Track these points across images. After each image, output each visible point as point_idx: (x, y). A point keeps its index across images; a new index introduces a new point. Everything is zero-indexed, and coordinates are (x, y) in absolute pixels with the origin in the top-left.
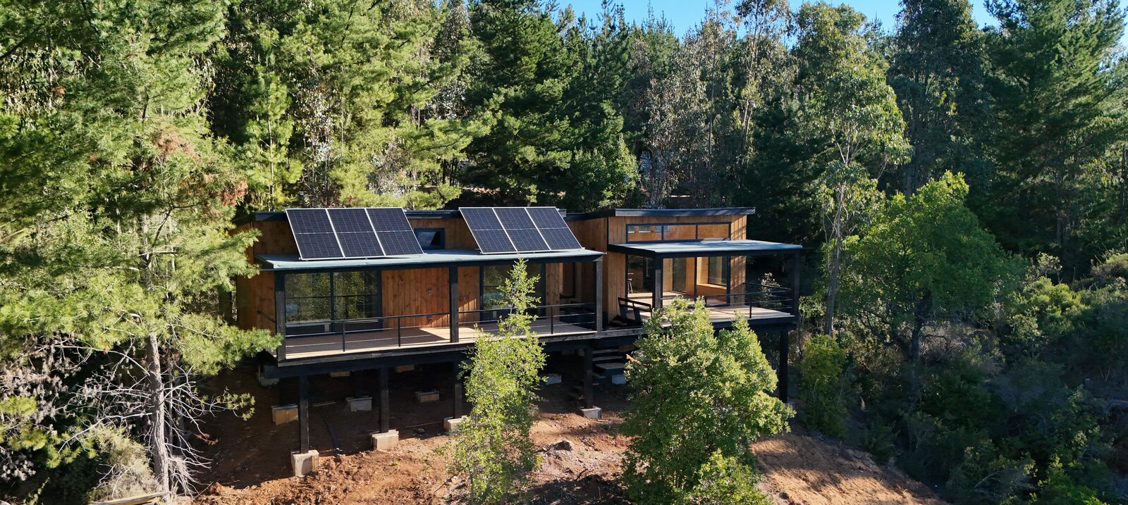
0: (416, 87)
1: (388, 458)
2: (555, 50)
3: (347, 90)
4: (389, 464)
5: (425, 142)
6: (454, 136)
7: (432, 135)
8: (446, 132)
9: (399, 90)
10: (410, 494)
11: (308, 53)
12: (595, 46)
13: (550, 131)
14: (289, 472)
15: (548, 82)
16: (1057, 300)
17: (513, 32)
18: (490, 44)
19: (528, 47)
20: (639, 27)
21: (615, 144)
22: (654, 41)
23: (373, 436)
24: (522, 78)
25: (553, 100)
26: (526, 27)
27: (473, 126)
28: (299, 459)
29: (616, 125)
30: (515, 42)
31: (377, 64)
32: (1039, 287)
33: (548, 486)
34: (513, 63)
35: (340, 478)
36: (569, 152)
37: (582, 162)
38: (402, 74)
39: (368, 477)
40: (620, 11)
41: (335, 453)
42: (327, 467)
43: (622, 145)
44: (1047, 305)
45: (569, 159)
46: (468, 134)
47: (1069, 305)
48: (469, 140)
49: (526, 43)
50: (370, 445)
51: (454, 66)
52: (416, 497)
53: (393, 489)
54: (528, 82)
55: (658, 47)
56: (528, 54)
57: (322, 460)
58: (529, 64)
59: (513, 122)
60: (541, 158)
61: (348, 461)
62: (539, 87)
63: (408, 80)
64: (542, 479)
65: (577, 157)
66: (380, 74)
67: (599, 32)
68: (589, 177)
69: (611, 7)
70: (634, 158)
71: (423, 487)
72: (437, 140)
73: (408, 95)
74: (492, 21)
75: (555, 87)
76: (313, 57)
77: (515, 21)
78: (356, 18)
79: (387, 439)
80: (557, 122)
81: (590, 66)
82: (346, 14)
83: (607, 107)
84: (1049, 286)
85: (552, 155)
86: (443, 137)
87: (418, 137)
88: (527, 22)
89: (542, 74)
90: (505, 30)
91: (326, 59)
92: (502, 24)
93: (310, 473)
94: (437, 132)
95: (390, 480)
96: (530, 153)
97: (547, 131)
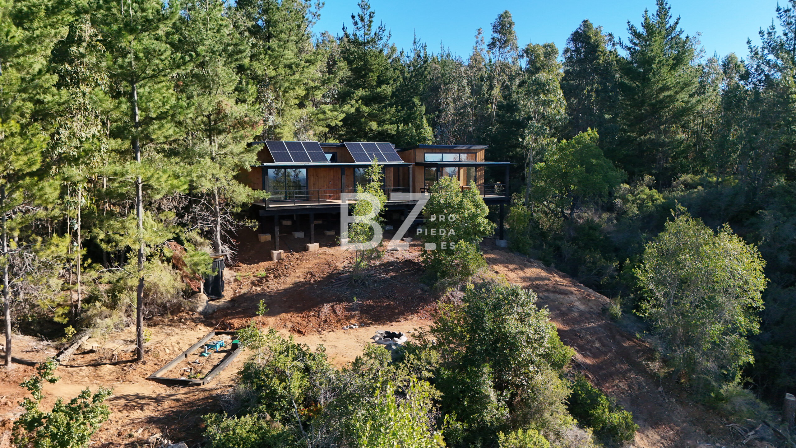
0: (317, 88)
1: (315, 254)
2: (387, 69)
3: (282, 89)
4: (315, 255)
5: (321, 116)
6: (336, 113)
7: (324, 113)
8: (332, 111)
9: (307, 89)
10: (327, 266)
11: (265, 70)
12: (409, 67)
13: (385, 114)
14: (271, 259)
15: (384, 87)
16: (651, 197)
17: (364, 60)
18: (351, 66)
19: (372, 67)
20: (435, 56)
21: (421, 122)
22: (444, 64)
23: (308, 245)
24: (369, 84)
25: (386, 98)
26: (371, 57)
27: (346, 108)
28: (275, 253)
29: (421, 111)
30: (365, 65)
31: (297, 76)
32: (642, 191)
33: (388, 263)
34: (364, 76)
35: (295, 261)
36: (396, 125)
37: (403, 130)
38: (310, 81)
39: (306, 260)
40: (424, 47)
41: (290, 252)
42: (288, 256)
43: (425, 121)
44: (645, 200)
45: (395, 129)
46: (343, 112)
47: (656, 200)
48: (343, 115)
49: (372, 65)
50: (306, 249)
51: (336, 77)
52: (330, 267)
53: (319, 264)
54: (372, 87)
55: (446, 68)
56: (372, 71)
57: (285, 254)
58: (373, 77)
59: (365, 108)
60: (380, 129)
61: (296, 255)
62: (379, 90)
63: (312, 84)
64: (385, 261)
65: (400, 128)
66: (298, 81)
67: (412, 59)
68: (406, 139)
69: (418, 45)
70: (431, 129)
71: (332, 263)
72: (327, 115)
73: (311, 92)
74: (352, 53)
75: (387, 89)
76: (267, 72)
77: (365, 53)
78: (286, 52)
79: (314, 247)
80: (389, 109)
81: (406, 78)
82: (281, 50)
83: (416, 100)
84: (647, 191)
85: (386, 127)
86: (331, 114)
87: (318, 114)
88: (372, 54)
89: (380, 83)
90: (360, 58)
91: (273, 73)
92: (358, 55)
93: (280, 259)
94: (327, 111)
95: (317, 261)
96: (374, 125)
97: (383, 114)
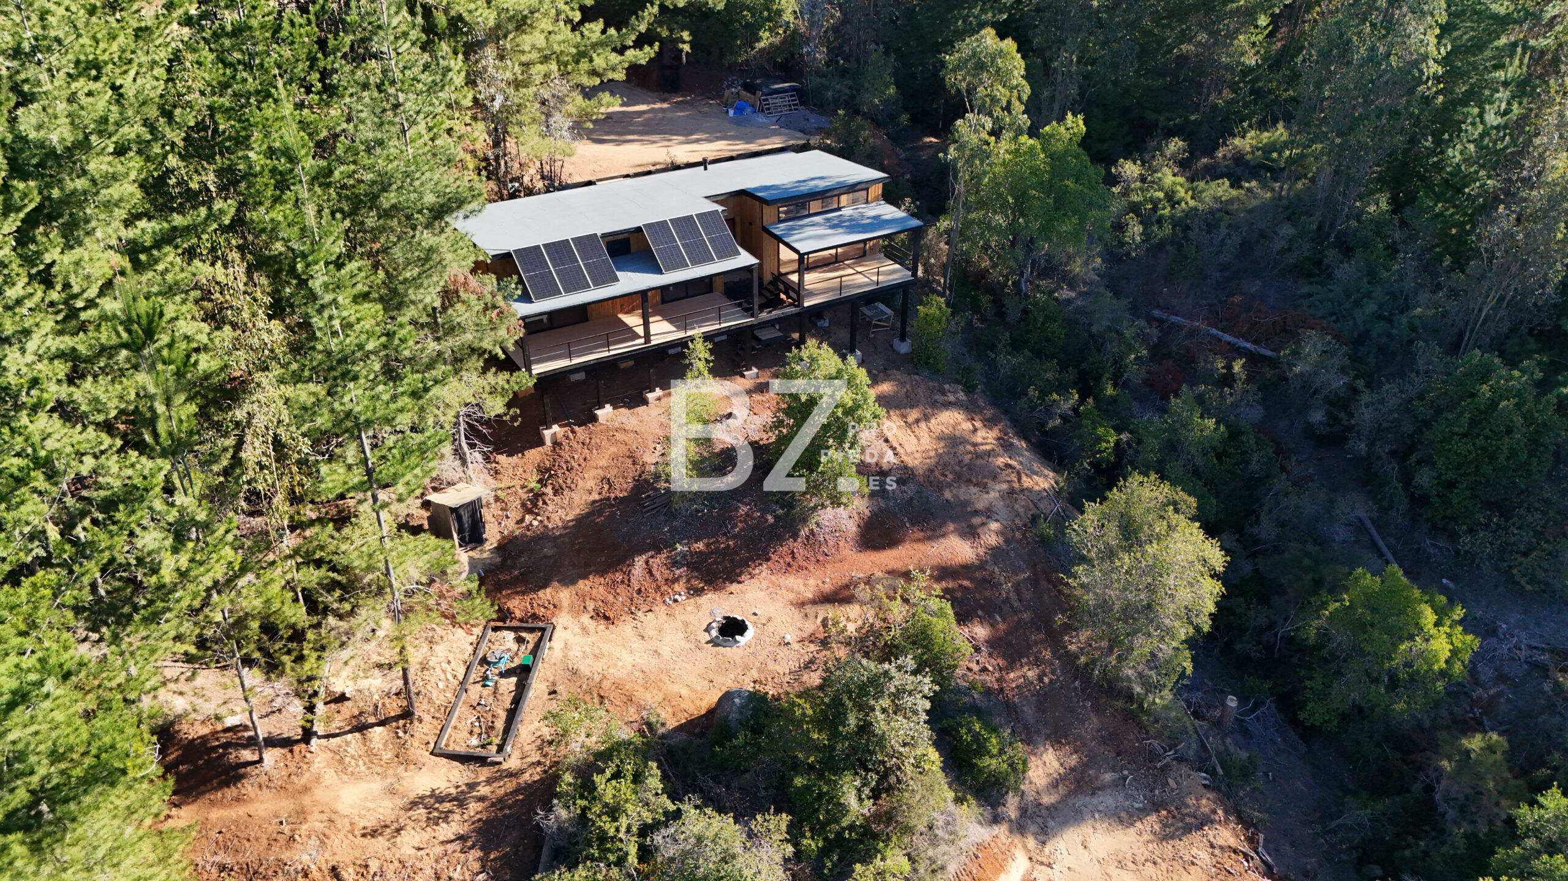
1: (608, 429)
4: (611, 433)
10: (630, 461)
14: (541, 442)
16: (1171, 196)
23: (595, 412)
28: (547, 434)
32: (1159, 180)
35: (579, 447)
39: (598, 446)
41: (569, 425)
42: (567, 438)
47: (1179, 202)
50: (594, 419)
52: (634, 463)
53: (617, 457)
57: (563, 432)
61: (580, 432)
71: (637, 455)
79: (605, 413)
93: (556, 444)
95: (613, 449)
